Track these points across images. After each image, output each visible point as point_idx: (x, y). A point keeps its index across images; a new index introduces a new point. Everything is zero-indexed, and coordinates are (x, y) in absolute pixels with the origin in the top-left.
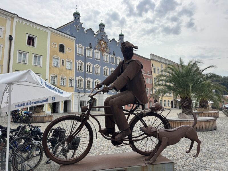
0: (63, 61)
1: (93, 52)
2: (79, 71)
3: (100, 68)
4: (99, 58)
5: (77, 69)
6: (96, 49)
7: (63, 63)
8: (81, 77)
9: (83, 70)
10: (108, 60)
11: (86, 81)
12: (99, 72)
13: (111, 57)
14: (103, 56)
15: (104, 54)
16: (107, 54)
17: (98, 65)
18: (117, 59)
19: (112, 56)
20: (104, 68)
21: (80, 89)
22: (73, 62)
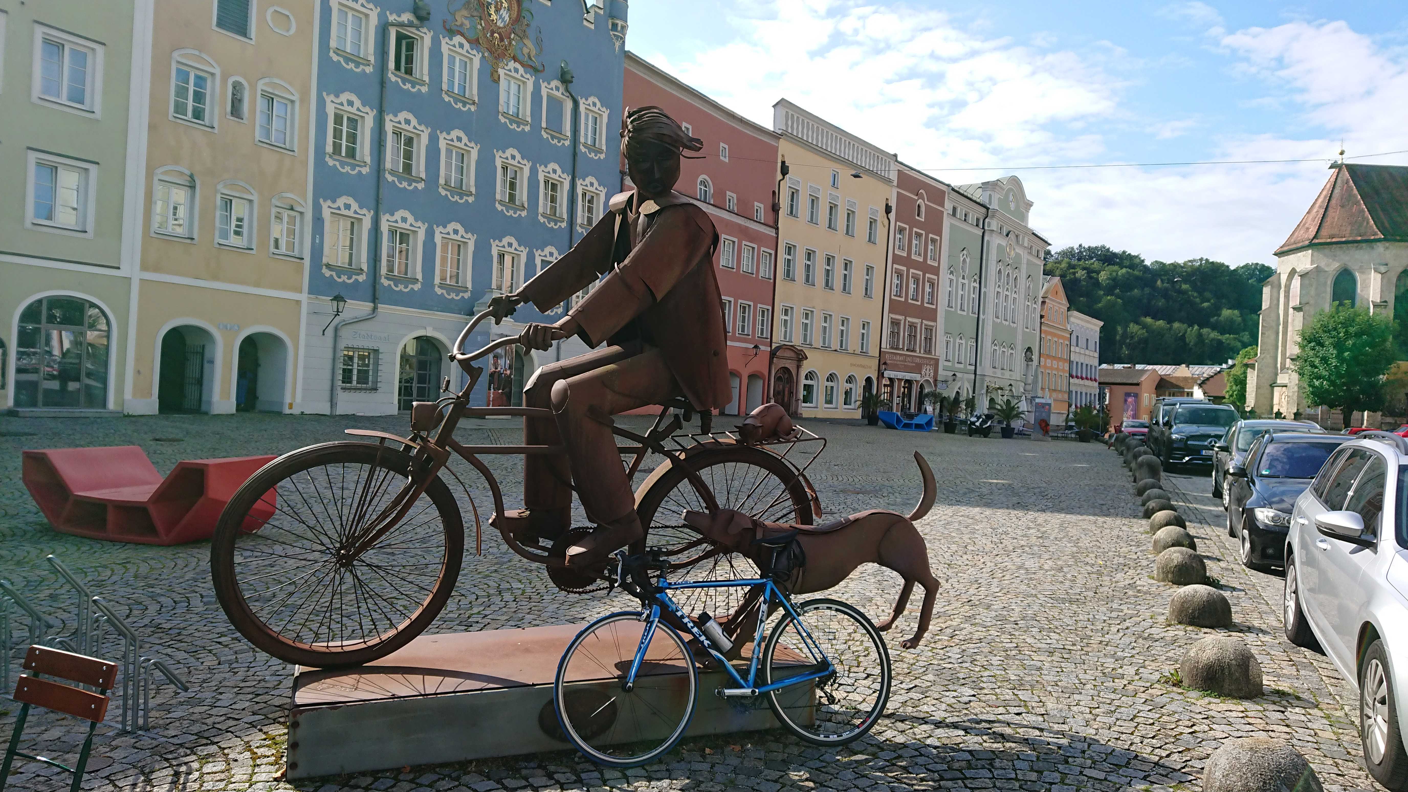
0: (237, 87)
1: (431, 50)
2: (343, 164)
3: (474, 154)
4: (473, 91)
5: (329, 149)
6: (451, 33)
7: (240, 101)
8: (350, 201)
9: (368, 159)
10: (526, 112)
11: (384, 228)
12: (471, 182)
13: (544, 92)
14: (497, 81)
15: (501, 72)
16: (521, 70)
17: (465, 139)
18: (582, 108)
19: (550, 88)
20: (499, 163)
21: (344, 278)
22: (302, 101)
